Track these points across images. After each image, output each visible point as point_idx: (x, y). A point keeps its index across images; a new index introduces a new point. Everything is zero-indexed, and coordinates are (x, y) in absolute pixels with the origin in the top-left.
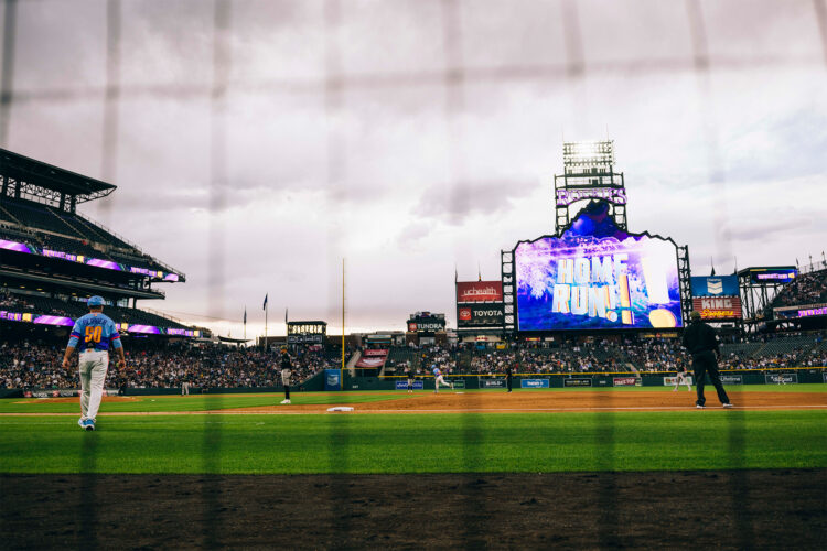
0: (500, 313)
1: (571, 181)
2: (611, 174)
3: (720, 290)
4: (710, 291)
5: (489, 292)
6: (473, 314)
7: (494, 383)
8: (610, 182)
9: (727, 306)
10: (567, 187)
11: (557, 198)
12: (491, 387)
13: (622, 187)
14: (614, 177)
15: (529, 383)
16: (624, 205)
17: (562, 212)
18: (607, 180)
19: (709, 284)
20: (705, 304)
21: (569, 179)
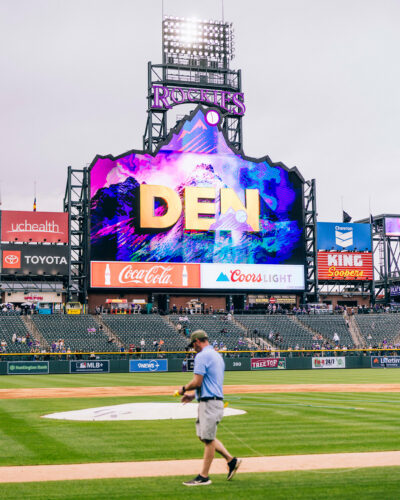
0: (64, 260)
1: (172, 74)
2: (225, 72)
3: (350, 243)
4: (338, 242)
5: (48, 228)
6: (23, 260)
7: (91, 365)
8: (221, 82)
9: (356, 264)
10: (166, 83)
11: (151, 97)
12: (88, 371)
13: (238, 90)
14: (229, 77)
15: (141, 366)
16: (239, 116)
17: (157, 118)
18: (217, 79)
19: (338, 234)
20: (331, 260)
21: (170, 71)
